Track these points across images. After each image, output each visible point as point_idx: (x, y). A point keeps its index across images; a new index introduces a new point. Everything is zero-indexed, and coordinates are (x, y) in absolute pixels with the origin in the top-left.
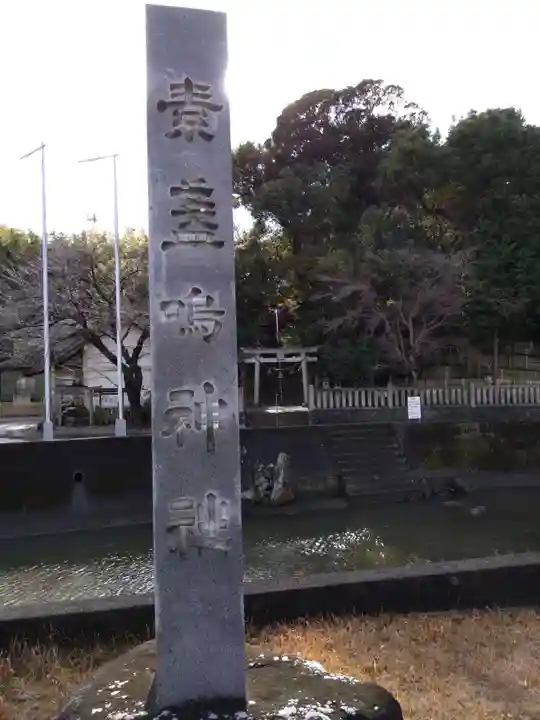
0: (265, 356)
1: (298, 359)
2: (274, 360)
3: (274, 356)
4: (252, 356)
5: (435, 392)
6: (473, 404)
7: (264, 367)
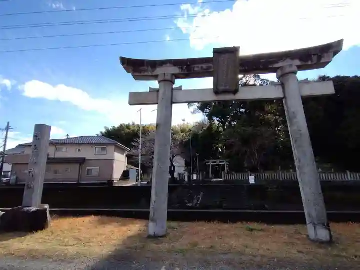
0: (213, 162)
1: (224, 163)
2: (216, 164)
3: (215, 162)
4: (208, 162)
5: (266, 175)
6: (281, 179)
7: (213, 166)
